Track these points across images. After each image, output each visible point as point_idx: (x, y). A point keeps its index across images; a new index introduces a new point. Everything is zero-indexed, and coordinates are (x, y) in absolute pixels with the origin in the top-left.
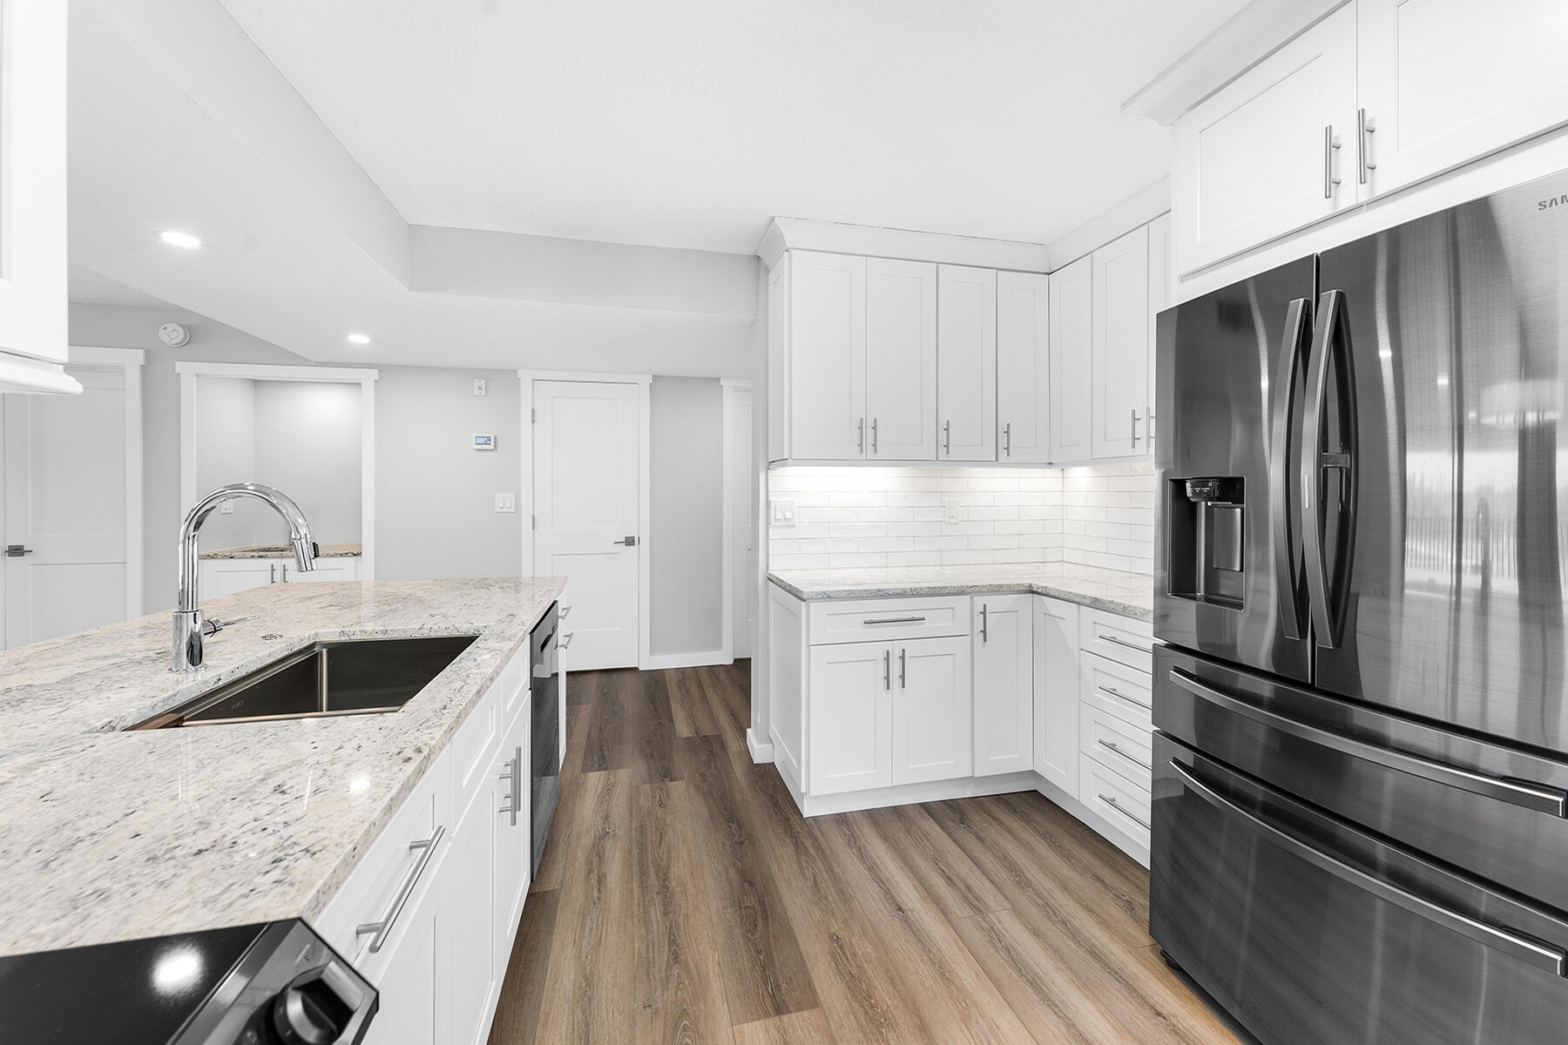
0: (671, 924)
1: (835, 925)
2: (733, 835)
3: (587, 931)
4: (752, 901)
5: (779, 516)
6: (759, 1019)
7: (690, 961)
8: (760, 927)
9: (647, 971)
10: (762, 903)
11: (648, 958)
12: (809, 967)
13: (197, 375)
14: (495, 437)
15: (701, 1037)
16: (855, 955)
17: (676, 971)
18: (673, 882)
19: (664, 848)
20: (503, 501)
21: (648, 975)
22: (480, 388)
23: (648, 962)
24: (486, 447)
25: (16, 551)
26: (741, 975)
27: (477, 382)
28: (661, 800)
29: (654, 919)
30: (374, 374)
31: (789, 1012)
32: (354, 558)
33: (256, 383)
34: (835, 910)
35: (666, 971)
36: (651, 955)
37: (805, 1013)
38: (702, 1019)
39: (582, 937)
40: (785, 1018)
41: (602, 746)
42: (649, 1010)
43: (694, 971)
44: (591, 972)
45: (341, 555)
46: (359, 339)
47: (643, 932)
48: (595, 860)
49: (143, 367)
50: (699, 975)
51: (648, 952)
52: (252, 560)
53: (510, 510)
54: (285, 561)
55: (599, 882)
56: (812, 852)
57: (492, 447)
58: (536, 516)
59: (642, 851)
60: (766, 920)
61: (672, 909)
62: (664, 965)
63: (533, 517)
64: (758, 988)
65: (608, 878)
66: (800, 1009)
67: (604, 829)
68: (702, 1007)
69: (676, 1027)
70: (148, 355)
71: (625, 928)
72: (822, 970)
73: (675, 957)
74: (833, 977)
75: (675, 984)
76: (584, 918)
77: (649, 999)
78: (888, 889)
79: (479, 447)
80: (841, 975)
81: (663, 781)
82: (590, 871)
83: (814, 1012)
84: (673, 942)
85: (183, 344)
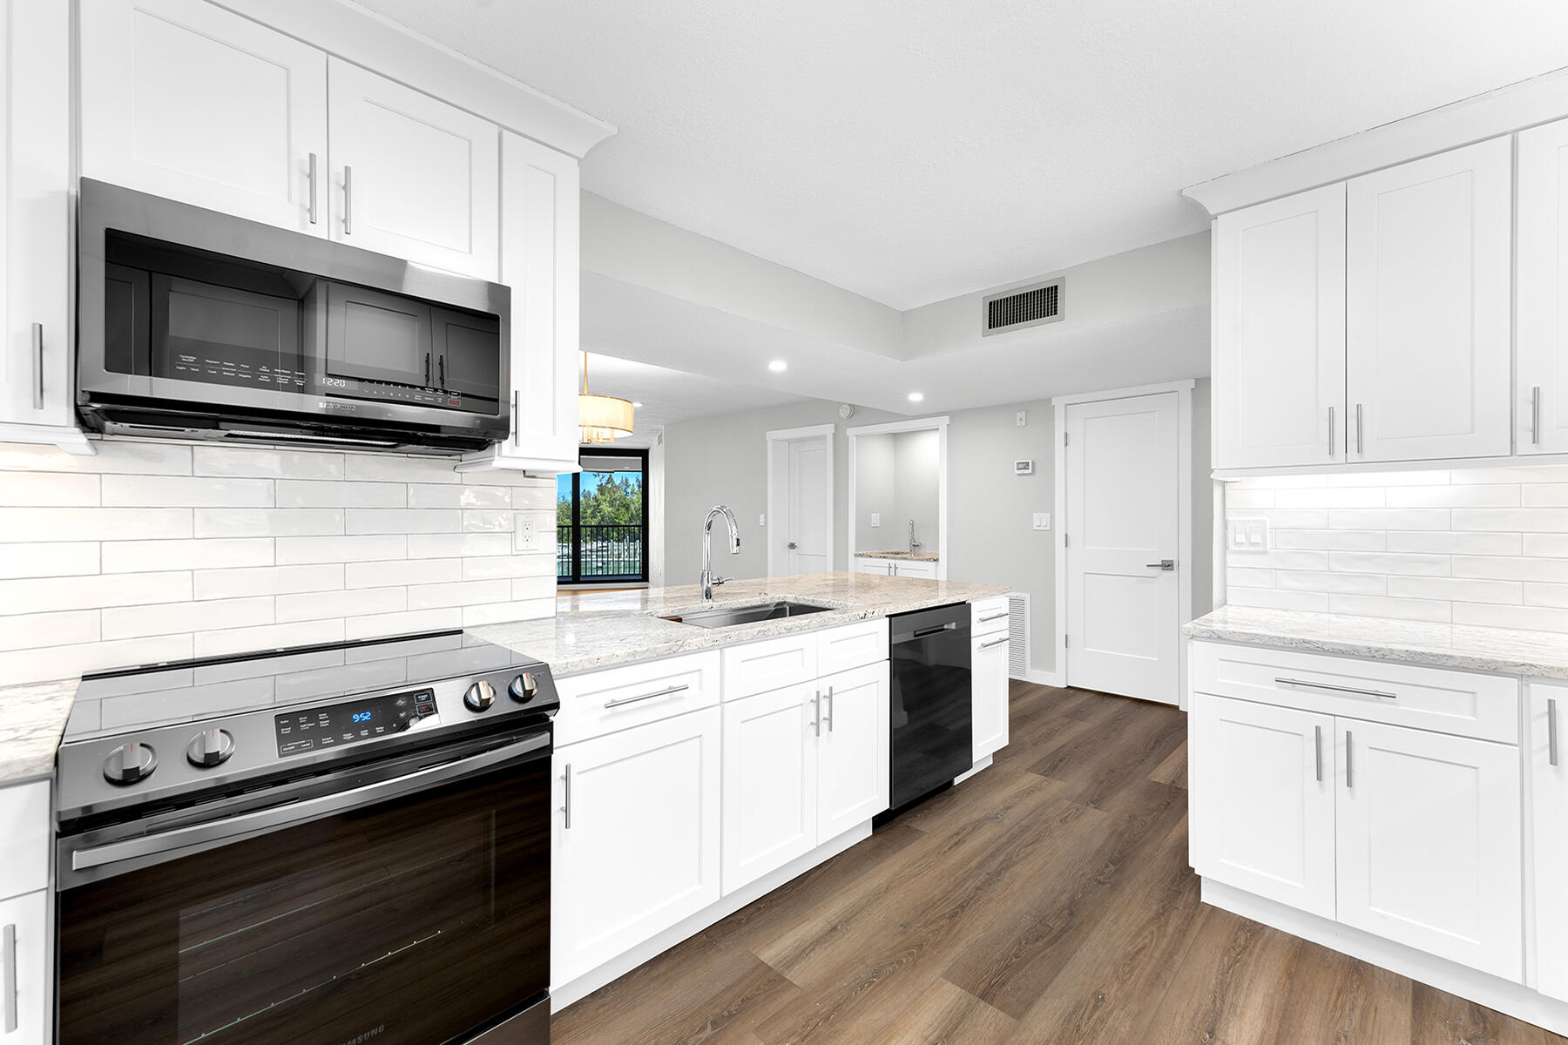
0: (974, 896)
1: (1114, 990)
2: (1103, 873)
3: (916, 866)
4: (1057, 925)
5: (1241, 538)
6: (964, 988)
7: (959, 924)
8: (1040, 943)
9: (926, 909)
10: (1063, 931)
11: (935, 903)
12: (1045, 994)
13: (856, 436)
14: (1033, 462)
15: (915, 965)
16: (1102, 1021)
17: (944, 922)
18: (1008, 873)
19: (1029, 849)
20: (1040, 520)
21: (923, 912)
22: (1021, 420)
23: (932, 906)
24: (1025, 471)
25: (792, 546)
26: (984, 957)
27: (1019, 414)
28: (1067, 817)
29: (966, 887)
30: (946, 419)
31: (991, 1003)
32: (934, 563)
33: (896, 436)
34: (1129, 983)
35: (938, 918)
36: (938, 903)
37: (1001, 1014)
38: (927, 958)
39: (909, 866)
40: (982, 1004)
41: (1065, 758)
42: (902, 928)
43: (954, 931)
44: (895, 887)
45: (927, 560)
46: (916, 397)
47: (950, 888)
48: (969, 829)
49: (834, 434)
50: (956, 936)
51: (939, 900)
52: (880, 559)
53: (1046, 529)
54: (897, 562)
55: (956, 844)
56: (1170, 930)
57: (1030, 471)
58: (1069, 534)
59: (1009, 842)
60: (1050, 943)
61: (986, 889)
62: (941, 914)
63: (1066, 535)
64: (986, 973)
65: (965, 844)
66: (1001, 1008)
67: (997, 814)
68: (935, 953)
69: (907, 948)
70: (836, 428)
71: (941, 878)
72: (1055, 1004)
73: (953, 915)
74: (1057, 1016)
75: (934, 928)
76: (923, 857)
77: (908, 924)
78: (1222, 1011)
79: (1020, 472)
80: (1069, 1019)
81: (1087, 805)
82: (957, 834)
83: (1011, 1020)
84: (962, 907)
85: (850, 416)
